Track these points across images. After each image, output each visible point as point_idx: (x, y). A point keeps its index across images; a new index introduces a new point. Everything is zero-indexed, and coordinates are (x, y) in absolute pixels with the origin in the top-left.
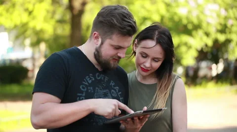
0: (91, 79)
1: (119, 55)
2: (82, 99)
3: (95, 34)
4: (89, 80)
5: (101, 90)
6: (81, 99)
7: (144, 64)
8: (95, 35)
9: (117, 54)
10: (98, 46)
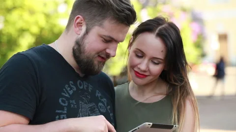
0: (71, 89)
1: (108, 51)
2: (64, 118)
3: (78, 17)
4: (69, 90)
5: (86, 103)
6: (62, 117)
7: (139, 66)
8: (78, 21)
9: (105, 49)
10: (80, 36)
